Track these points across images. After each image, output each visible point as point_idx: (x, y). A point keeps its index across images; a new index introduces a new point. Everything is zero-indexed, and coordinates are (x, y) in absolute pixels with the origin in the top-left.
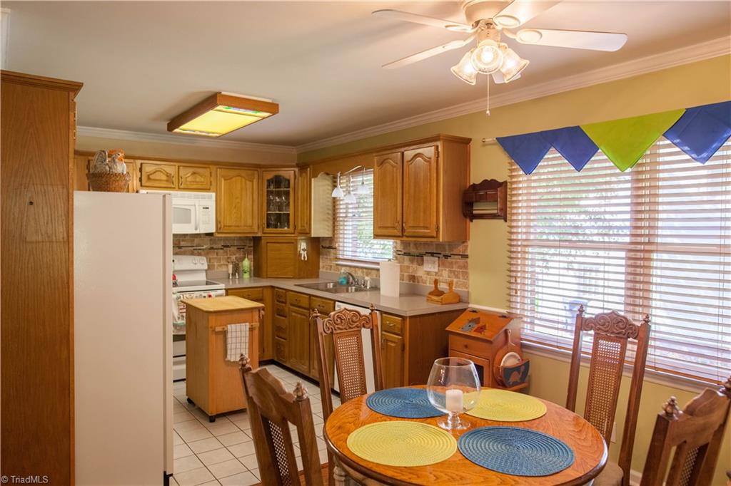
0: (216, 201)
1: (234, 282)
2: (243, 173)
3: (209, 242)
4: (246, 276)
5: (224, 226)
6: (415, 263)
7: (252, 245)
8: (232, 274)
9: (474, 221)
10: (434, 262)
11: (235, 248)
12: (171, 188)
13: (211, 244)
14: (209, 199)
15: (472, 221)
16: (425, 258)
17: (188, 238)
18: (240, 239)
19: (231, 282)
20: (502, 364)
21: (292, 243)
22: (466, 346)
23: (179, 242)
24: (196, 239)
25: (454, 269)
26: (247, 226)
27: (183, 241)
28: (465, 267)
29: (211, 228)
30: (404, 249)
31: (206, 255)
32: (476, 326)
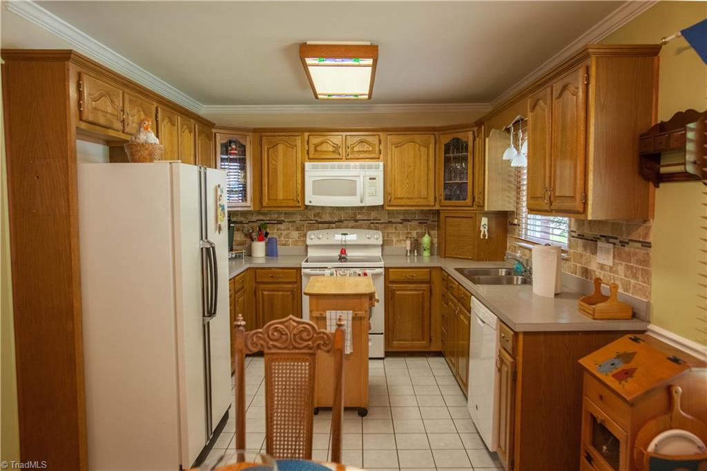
0: (384, 171)
1: (412, 260)
2: (418, 138)
3: (387, 216)
4: (426, 254)
5: (395, 198)
6: (588, 251)
7: (436, 219)
8: (410, 251)
9: (661, 185)
10: (608, 251)
11: (417, 222)
12: (338, 159)
13: (389, 218)
14: (376, 170)
15: (658, 187)
16: (600, 244)
17: (364, 210)
18: (422, 212)
19: (409, 261)
20: (651, 448)
21: (471, 217)
22: (601, 397)
23: (355, 215)
24: (372, 212)
25: (632, 264)
26: (420, 198)
27: (359, 213)
28: (645, 261)
29: (379, 201)
30: (578, 229)
31: (383, 230)
32: (621, 366)
